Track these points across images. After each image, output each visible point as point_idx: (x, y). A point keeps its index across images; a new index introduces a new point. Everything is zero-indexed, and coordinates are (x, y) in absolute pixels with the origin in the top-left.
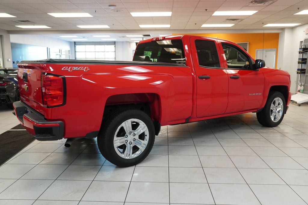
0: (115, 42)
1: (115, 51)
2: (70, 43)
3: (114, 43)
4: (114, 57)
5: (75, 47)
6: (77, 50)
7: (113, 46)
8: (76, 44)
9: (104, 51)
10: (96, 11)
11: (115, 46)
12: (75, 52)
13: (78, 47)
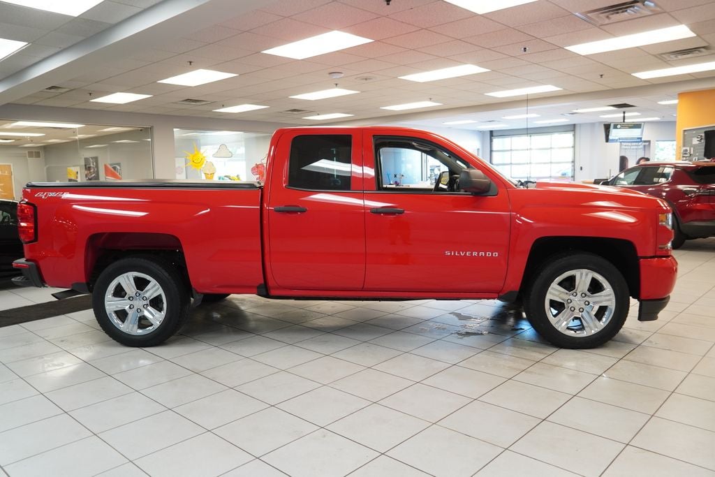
0: (574, 125)
1: (574, 147)
2: (482, 133)
3: (573, 128)
4: (571, 160)
5: (491, 141)
6: (495, 148)
7: (569, 136)
8: (494, 134)
9: (550, 147)
10: (525, 49)
11: (574, 135)
12: (491, 151)
13: (498, 143)
